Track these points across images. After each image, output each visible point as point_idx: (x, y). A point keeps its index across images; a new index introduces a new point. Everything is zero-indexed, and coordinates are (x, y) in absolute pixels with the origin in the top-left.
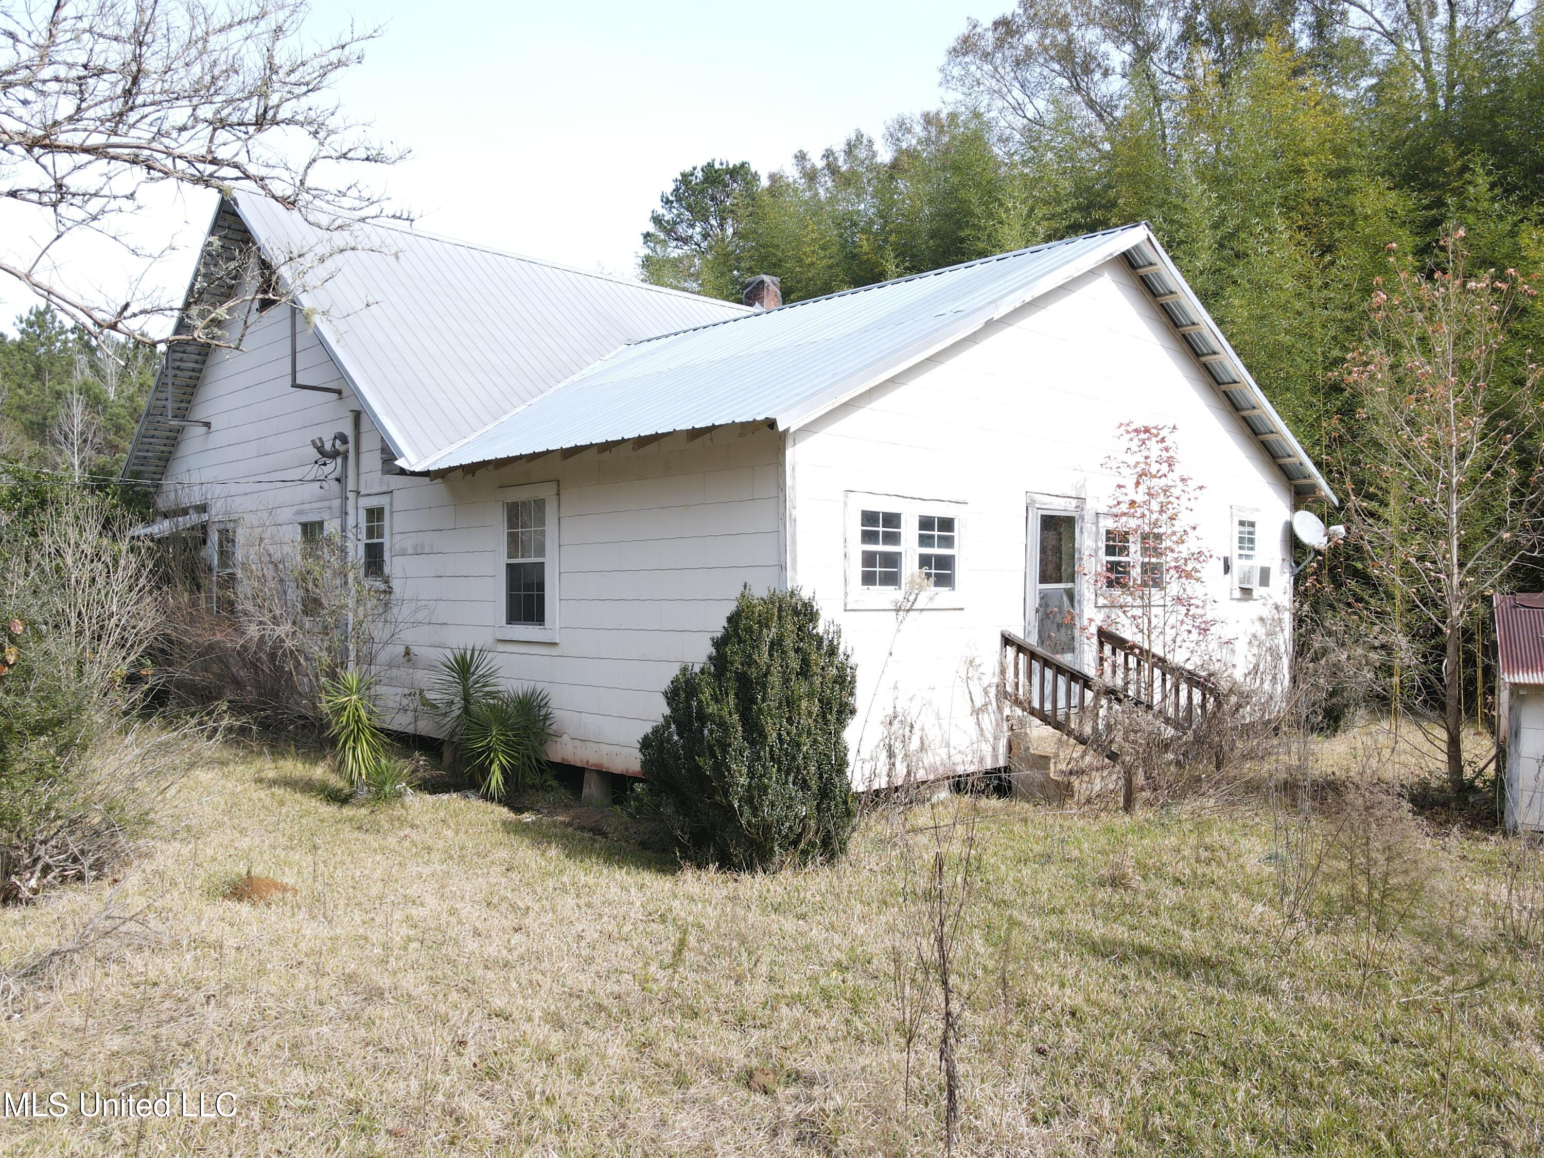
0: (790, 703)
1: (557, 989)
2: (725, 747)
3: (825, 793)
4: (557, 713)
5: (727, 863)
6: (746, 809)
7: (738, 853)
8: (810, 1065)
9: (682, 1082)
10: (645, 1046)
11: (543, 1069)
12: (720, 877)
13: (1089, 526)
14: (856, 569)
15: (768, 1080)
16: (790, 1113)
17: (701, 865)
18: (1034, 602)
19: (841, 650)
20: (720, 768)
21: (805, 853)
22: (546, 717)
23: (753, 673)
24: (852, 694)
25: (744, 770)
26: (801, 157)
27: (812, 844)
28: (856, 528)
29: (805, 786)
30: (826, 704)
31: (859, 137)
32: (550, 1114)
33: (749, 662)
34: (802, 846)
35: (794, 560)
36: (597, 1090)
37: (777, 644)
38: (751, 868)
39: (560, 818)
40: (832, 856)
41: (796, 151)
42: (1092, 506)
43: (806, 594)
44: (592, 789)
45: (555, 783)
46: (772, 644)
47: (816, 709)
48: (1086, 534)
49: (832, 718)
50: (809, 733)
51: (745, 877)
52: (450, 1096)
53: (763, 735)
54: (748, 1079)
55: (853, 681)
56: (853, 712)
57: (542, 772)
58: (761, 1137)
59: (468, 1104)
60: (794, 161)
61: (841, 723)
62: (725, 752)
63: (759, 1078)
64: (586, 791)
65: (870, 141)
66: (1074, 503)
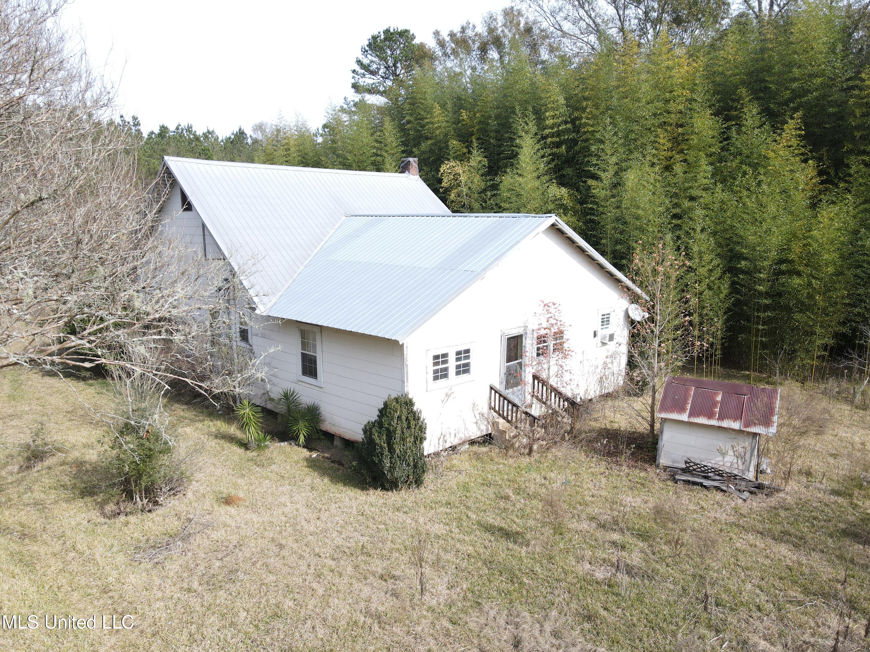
0: (403, 439)
1: (332, 545)
2: (382, 454)
3: (415, 466)
4: (323, 412)
5: (384, 488)
6: (389, 474)
7: (387, 485)
8: (397, 573)
9: (365, 578)
10: (356, 567)
11: (331, 574)
12: (381, 493)
13: (529, 335)
14: (431, 375)
15: (387, 578)
16: (390, 587)
17: (376, 489)
18: (503, 370)
19: (422, 417)
20: (380, 460)
21: (409, 485)
22: (319, 413)
23: (391, 428)
24: (425, 433)
25: (388, 461)
26: (437, 33)
27: (411, 482)
28: (431, 361)
29: (408, 465)
30: (416, 438)
31: (468, 23)
32: (334, 588)
33: (389, 424)
34: (408, 483)
35: (407, 379)
36: (345, 581)
37: (399, 418)
38: (392, 490)
39: (326, 455)
40: (419, 485)
41: (434, 30)
42: (531, 327)
43: (410, 396)
44: (337, 442)
45: (323, 437)
46: (398, 417)
47: (412, 440)
48: (528, 339)
49: (418, 443)
50: (410, 448)
51: (390, 493)
52: (309, 583)
53: (395, 451)
54: (382, 577)
55: (425, 428)
56: (425, 439)
57: (318, 433)
58: (383, 594)
59: (315, 585)
60: (433, 35)
61: (421, 442)
62: (382, 456)
63: (385, 577)
64: (335, 443)
65: (474, 26)
66: (523, 329)
